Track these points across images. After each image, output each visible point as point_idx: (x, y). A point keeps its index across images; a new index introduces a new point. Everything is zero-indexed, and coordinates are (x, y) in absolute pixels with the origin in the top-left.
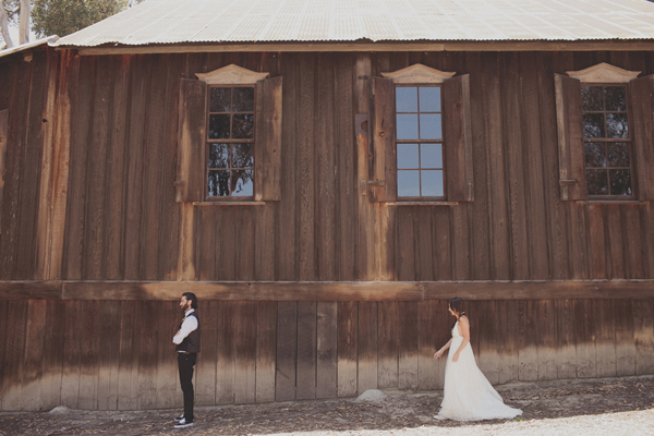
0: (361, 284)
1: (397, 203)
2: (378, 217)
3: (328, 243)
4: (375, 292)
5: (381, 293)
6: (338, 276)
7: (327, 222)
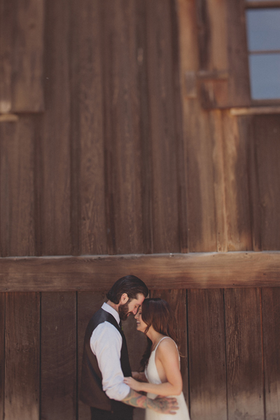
0: (192, 257)
1: (252, 111)
2: (218, 136)
3: (129, 186)
4: (217, 273)
5: (228, 273)
6: (149, 244)
7: (128, 150)
